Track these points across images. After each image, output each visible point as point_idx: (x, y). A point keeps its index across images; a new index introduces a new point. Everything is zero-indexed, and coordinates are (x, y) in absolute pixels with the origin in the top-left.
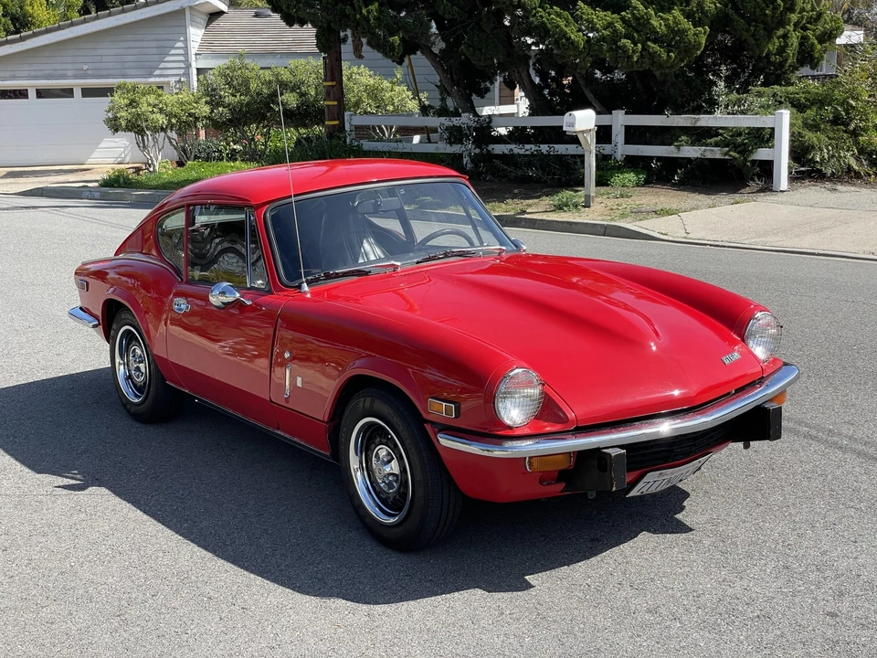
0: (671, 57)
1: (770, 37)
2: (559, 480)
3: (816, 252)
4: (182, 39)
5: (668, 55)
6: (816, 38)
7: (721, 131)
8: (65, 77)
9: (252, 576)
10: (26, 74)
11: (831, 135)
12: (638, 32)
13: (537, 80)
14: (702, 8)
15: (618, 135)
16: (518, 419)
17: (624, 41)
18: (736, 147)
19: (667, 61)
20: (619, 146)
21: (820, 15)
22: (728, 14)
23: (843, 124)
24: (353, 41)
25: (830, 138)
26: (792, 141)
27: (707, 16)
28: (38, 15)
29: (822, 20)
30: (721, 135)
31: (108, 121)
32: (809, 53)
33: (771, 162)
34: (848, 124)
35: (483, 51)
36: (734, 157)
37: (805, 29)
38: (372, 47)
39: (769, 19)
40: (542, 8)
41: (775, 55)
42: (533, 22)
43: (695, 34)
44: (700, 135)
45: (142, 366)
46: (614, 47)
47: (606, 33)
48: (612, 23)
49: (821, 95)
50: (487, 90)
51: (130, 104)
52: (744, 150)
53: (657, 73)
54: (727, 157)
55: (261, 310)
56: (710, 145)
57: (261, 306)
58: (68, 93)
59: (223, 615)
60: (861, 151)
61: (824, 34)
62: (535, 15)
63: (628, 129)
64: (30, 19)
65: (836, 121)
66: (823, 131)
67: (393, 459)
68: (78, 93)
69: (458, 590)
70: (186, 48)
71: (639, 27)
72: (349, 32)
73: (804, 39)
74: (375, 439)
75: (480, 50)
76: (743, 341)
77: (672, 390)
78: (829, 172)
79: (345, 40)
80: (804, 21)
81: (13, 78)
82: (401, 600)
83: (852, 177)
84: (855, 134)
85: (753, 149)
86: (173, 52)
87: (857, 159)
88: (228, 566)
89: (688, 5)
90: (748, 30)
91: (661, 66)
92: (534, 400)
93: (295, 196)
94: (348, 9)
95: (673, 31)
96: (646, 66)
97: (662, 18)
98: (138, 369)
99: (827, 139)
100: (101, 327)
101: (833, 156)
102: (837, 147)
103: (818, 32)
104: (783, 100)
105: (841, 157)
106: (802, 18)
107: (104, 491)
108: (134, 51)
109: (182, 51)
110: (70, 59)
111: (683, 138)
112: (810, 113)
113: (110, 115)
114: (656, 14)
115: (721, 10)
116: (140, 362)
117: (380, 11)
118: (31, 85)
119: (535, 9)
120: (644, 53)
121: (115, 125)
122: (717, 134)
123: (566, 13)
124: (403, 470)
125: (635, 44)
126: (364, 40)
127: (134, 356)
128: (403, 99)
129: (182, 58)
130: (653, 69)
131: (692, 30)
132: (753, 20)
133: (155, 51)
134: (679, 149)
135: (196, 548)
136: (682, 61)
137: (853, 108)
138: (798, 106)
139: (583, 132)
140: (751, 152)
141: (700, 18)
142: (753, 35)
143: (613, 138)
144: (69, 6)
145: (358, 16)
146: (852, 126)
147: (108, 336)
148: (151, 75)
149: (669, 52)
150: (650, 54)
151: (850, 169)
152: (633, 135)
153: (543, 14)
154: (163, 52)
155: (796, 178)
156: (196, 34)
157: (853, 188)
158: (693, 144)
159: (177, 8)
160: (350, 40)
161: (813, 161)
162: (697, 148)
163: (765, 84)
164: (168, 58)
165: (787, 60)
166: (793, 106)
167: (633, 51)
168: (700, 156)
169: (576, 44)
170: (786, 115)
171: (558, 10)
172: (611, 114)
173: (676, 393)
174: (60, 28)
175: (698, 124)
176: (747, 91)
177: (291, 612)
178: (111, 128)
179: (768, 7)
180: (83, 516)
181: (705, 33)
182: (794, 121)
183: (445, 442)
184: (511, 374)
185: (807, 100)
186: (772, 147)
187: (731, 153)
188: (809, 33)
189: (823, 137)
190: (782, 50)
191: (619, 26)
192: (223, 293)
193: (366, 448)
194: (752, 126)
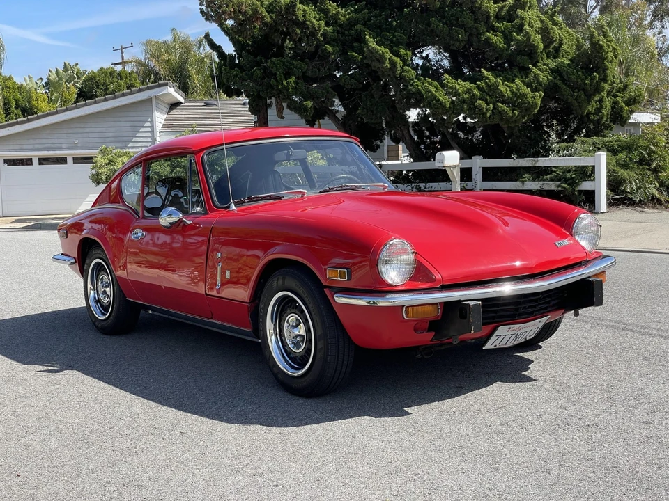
0: (514, 113)
1: (589, 101)
2: (430, 330)
3: (630, 249)
4: (149, 120)
5: (513, 112)
6: (624, 103)
7: (554, 169)
8: (61, 149)
9: (189, 415)
10: (31, 147)
11: (638, 172)
12: (489, 96)
13: (416, 138)
14: (538, 79)
15: (477, 174)
16: (396, 279)
17: (479, 102)
18: (566, 181)
19: (512, 116)
20: (478, 182)
21: (626, 86)
22: (557, 84)
23: (647, 164)
24: (276, 106)
25: (637, 174)
26: (608, 176)
27: (541, 85)
28: (42, 107)
29: (628, 90)
30: (555, 172)
31: (92, 176)
32: (619, 113)
33: (593, 192)
34: (651, 164)
35: (375, 112)
36: (565, 188)
37: (615, 96)
38: (291, 109)
39: (588, 86)
40: (418, 79)
41: (594, 114)
42: (411, 90)
43: (532, 97)
44: (539, 173)
45: (108, 290)
46: (472, 106)
47: (466, 96)
48: (471, 89)
49: (629, 143)
50: (378, 147)
51: (109, 163)
52: (573, 183)
53: (505, 126)
54: (560, 189)
55: (199, 227)
56: (547, 180)
57: (200, 225)
58: (62, 161)
59: (165, 437)
60: (662, 184)
61: (630, 99)
62: (412, 85)
63: (485, 170)
64: (35, 110)
65: (641, 162)
66: (632, 169)
67: (300, 323)
68: (70, 160)
69: (351, 417)
70: (152, 127)
71: (490, 92)
72: (273, 100)
73: (615, 104)
74: (286, 310)
75: (372, 111)
76: (571, 235)
77: (515, 261)
78: (637, 200)
79: (270, 105)
80: (614, 91)
81: (21, 149)
82: (306, 424)
83: (655, 204)
84: (656, 171)
85: (579, 182)
86: (142, 130)
87: (659, 191)
88: (170, 409)
89: (527, 77)
90: (572, 96)
91: (508, 121)
92: (409, 264)
93: (226, 144)
94: (273, 82)
95: (516, 94)
96: (497, 120)
97: (507, 86)
98: (105, 292)
99: (635, 175)
100: (77, 264)
101: (640, 188)
102: (642, 181)
103: (625, 99)
104: (600, 146)
105: (646, 188)
106: (613, 88)
107: (75, 372)
108: (113, 129)
109: (149, 129)
110: (64, 136)
111: (526, 175)
112: (622, 156)
113: (94, 172)
114: (503, 84)
115: (551, 81)
116: (107, 287)
117: (296, 83)
118: (35, 155)
119: (413, 80)
120: (494, 111)
121: (97, 179)
122: (552, 172)
123: (435, 83)
124: (308, 331)
125: (488, 105)
126: (285, 105)
127: (102, 283)
128: (315, 158)
129: (149, 134)
130: (501, 124)
131: (531, 94)
132: (576, 88)
133: (129, 129)
134: (523, 184)
135: (146, 401)
136: (524, 117)
137: (654, 152)
138: (612, 151)
139: (450, 167)
140: (578, 184)
141: (536, 87)
142: (576, 99)
143: (473, 177)
144: (65, 101)
145: (280, 86)
146: (654, 165)
147: (83, 271)
148: (126, 147)
149: (513, 111)
150: (500, 112)
151: (653, 198)
152: (489, 174)
153: (418, 83)
154: (135, 130)
155: (613, 204)
156: (160, 118)
157: (656, 211)
158: (534, 180)
159: (146, 97)
160: (274, 105)
161: (624, 192)
162: (537, 183)
163: (587, 136)
164: (138, 135)
165: (602, 118)
166: (608, 151)
167: (487, 110)
168: (539, 189)
169: (443, 104)
170: (603, 156)
171: (430, 80)
172: (471, 159)
173: (518, 264)
174: (57, 112)
175: (537, 165)
176: (574, 141)
177: (219, 434)
178: (94, 181)
179: (586, 78)
180: (57, 386)
181: (540, 97)
182: (610, 161)
183: (340, 299)
184: (391, 243)
185: (619, 146)
186: (594, 180)
187: (563, 185)
188: (619, 99)
189: (632, 173)
190: (598, 110)
191: (475, 91)
192: (170, 215)
193: (280, 317)
194: (578, 165)
